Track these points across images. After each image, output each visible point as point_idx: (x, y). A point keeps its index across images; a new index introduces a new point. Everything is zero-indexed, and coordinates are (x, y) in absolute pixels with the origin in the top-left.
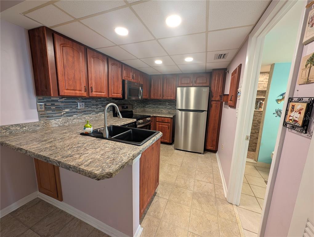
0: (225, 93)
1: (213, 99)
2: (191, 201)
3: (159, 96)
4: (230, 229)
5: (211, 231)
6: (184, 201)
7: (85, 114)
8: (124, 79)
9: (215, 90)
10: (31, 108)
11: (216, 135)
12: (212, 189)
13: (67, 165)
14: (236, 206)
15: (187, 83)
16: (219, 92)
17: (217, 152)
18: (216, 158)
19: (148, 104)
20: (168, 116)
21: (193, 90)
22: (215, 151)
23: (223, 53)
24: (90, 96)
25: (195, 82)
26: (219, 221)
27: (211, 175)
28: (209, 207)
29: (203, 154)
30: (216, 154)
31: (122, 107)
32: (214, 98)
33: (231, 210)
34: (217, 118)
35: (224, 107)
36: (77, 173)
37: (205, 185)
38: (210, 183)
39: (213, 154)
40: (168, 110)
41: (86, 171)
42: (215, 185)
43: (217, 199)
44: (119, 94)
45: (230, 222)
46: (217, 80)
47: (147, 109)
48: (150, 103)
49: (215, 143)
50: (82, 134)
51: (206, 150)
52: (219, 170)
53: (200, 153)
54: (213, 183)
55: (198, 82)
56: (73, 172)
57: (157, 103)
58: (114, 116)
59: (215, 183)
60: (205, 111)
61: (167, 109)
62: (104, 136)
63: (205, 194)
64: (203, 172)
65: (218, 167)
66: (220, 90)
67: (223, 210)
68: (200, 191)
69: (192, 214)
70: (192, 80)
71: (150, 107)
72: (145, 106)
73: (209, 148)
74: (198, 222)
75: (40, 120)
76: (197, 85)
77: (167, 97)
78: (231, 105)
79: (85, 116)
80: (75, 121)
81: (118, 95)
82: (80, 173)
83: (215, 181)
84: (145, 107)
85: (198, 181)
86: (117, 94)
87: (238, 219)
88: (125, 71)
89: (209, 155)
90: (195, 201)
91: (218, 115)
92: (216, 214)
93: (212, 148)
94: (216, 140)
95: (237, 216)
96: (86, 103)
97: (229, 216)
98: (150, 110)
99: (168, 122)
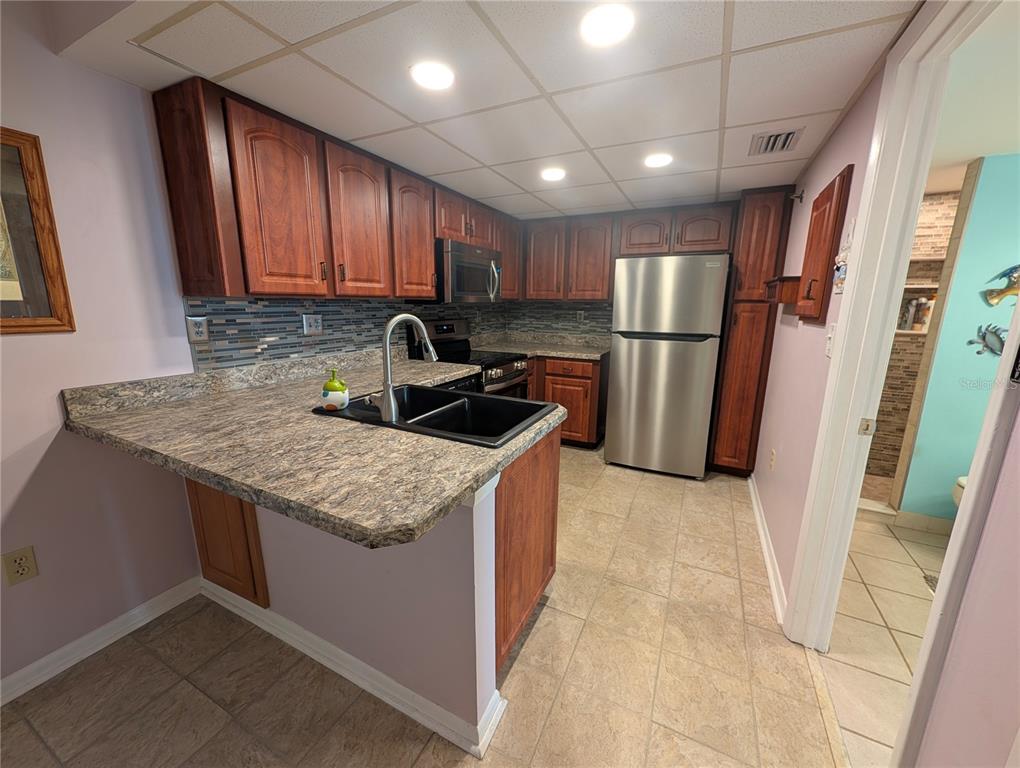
0: (787, 273)
1: (742, 295)
2: (660, 629)
3: (555, 289)
4: (796, 724)
5: (726, 727)
6: (638, 629)
7: (324, 351)
8: (442, 237)
9: (751, 262)
10: (172, 333)
11: (749, 418)
12: (732, 593)
13: (280, 500)
14: (816, 654)
15: (651, 245)
16: (764, 268)
17: (753, 475)
18: (747, 496)
19: (516, 318)
20: (584, 356)
21: (670, 266)
22: (744, 473)
23: (782, 128)
24: (338, 293)
25: (680, 239)
26: (755, 695)
27: (731, 551)
28: (720, 651)
29: (703, 480)
30: (750, 481)
31: (436, 327)
32: (745, 290)
33: (797, 664)
34: (755, 362)
35: (782, 322)
36: (310, 523)
37: (709, 582)
38: (727, 574)
39: (737, 482)
40: (583, 335)
41: (337, 521)
42: (744, 583)
43: (750, 628)
44: (426, 285)
45: (795, 703)
46: (759, 230)
47: (516, 335)
48: (524, 315)
49: (745, 446)
50: (318, 411)
51: (713, 468)
52: (757, 533)
53: (693, 478)
54: (736, 576)
55: (687, 239)
56: (298, 522)
57: (548, 313)
58: (410, 358)
59: (743, 577)
60: (712, 336)
61: (582, 332)
62: (385, 418)
63: (709, 612)
64: (701, 541)
65: (754, 525)
66: (767, 263)
67: (772, 663)
68: (692, 598)
69: (662, 669)
70: (667, 231)
71: (524, 325)
72: (509, 324)
73: (724, 460)
74: (682, 695)
75: (197, 369)
76: (686, 249)
77: (581, 293)
79: (323, 357)
80: (296, 371)
81: (424, 287)
83: (744, 569)
84: (509, 329)
85: (685, 566)
86: (420, 287)
87: (823, 694)
88: (443, 210)
89: (722, 483)
90: (675, 631)
91: (759, 349)
92: (746, 675)
93: (736, 463)
94: (747, 436)
95: (818, 687)
96: (327, 317)
97: (791, 682)
98: (524, 335)
99: (585, 375)
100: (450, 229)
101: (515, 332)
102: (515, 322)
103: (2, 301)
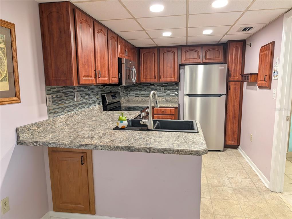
0: (247, 71)
1: (231, 79)
2: (235, 196)
3: (154, 77)
4: (282, 210)
5: (265, 214)
6: (228, 197)
9: (233, 67)
11: (237, 125)
12: (250, 183)
14: (280, 193)
15: (194, 59)
16: (238, 69)
17: (239, 147)
18: (240, 154)
19: (132, 91)
20: (171, 106)
21: (201, 69)
22: (236, 147)
23: (249, 26)
25: (205, 57)
26: (269, 206)
27: (244, 171)
28: (255, 198)
29: (223, 151)
30: (239, 149)
32: (232, 77)
33: (277, 197)
34: (237, 103)
35: (247, 88)
37: (242, 181)
38: (246, 178)
39: (234, 150)
40: (164, 97)
42: (252, 180)
43: (260, 191)
45: (280, 205)
46: (235, 55)
47: (133, 98)
48: (137, 89)
49: (236, 136)
51: (226, 146)
52: (249, 165)
53: (219, 151)
54: (249, 178)
55: (208, 57)
57: (148, 88)
59: (251, 178)
60: (223, 95)
61: (164, 96)
63: (246, 188)
64: (233, 170)
65: (247, 163)
66: (239, 67)
67: (270, 198)
68: (240, 186)
69: (242, 206)
70: (200, 54)
71: (137, 94)
72: (129, 93)
73: (229, 143)
74: (250, 210)
75: (49, 117)
76: (207, 61)
77: (165, 79)
78: (261, 85)
79: (80, 110)
82: (178, 154)
83: (250, 176)
84: (130, 96)
85: (232, 178)
87: (286, 202)
88: (120, 45)
89: (229, 151)
90: (239, 196)
91: (238, 99)
92: (265, 202)
93: (233, 143)
94: (237, 132)
95: (284, 201)
96: (81, 93)
97: (277, 201)
98: (137, 98)
99: (172, 113)
100: (121, 53)
101: (133, 97)
102: (132, 92)
103: (1, 91)
